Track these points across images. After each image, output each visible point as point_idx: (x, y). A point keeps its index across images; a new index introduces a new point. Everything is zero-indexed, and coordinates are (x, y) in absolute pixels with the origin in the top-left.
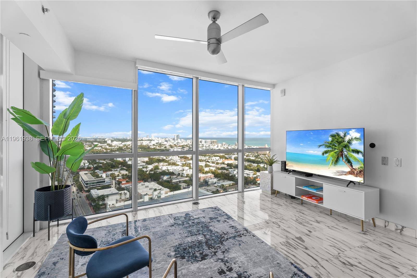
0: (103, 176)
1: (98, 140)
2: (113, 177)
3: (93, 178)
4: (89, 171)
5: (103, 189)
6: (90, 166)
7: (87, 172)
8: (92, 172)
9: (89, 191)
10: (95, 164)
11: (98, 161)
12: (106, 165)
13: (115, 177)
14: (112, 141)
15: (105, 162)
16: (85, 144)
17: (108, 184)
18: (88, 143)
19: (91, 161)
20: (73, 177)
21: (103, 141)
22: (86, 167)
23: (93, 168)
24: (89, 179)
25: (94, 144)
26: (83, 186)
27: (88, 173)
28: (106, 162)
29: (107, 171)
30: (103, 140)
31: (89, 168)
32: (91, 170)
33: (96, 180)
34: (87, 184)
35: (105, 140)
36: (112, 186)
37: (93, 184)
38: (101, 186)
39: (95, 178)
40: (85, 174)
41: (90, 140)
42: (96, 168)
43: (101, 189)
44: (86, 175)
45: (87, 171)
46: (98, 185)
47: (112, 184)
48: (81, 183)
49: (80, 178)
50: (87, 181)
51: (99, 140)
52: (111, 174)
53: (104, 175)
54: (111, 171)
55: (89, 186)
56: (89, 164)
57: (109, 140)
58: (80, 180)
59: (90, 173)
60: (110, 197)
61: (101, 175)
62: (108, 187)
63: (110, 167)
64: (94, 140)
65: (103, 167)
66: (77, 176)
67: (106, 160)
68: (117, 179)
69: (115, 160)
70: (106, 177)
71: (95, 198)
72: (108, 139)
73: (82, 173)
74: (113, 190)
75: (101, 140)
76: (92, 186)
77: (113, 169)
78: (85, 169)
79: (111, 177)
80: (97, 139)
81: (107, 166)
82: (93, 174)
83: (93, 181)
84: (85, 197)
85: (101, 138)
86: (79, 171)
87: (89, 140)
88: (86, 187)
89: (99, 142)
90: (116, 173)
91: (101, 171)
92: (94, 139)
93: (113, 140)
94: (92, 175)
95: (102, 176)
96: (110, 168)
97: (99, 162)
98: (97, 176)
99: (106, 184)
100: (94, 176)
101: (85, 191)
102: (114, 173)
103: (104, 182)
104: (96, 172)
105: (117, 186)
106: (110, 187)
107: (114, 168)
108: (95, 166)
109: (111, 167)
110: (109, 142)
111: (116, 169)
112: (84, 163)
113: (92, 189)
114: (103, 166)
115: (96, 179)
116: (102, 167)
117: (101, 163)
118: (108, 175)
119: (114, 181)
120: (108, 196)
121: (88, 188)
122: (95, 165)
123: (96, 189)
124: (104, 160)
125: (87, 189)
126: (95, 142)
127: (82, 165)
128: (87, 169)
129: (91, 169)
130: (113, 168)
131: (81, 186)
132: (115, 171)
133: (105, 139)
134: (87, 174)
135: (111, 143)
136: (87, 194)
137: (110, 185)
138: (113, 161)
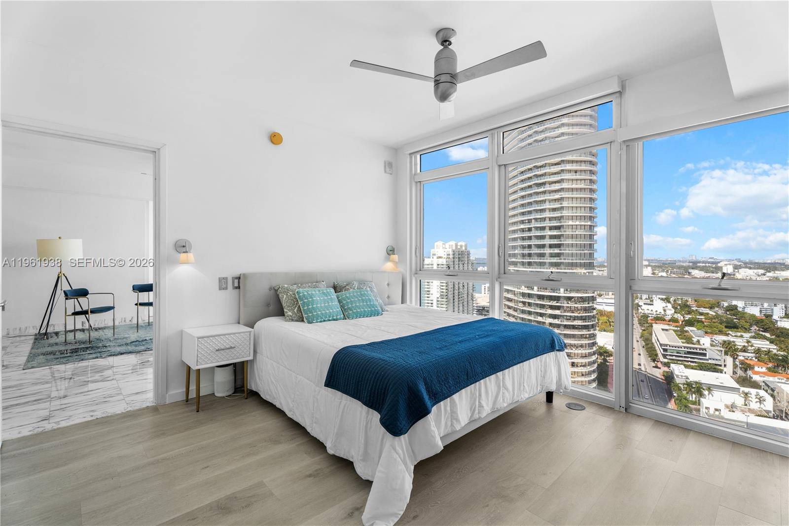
0: (701, 343)
1: (701, 264)
2: (730, 349)
3: (679, 342)
4: (673, 327)
5: (701, 370)
6: (676, 317)
7: (666, 327)
8: (679, 329)
9: (667, 365)
10: (687, 314)
11: (696, 308)
12: (713, 320)
13: (736, 350)
14: (736, 267)
15: (711, 313)
16: (669, 271)
17: (714, 362)
18: (678, 270)
19: (679, 307)
20: (641, 331)
21: (713, 268)
22: (668, 318)
23: (682, 322)
24: (670, 342)
25: (689, 273)
26: (658, 352)
27: (671, 330)
28: (715, 312)
29: (716, 334)
30: (714, 266)
31: (674, 320)
32: (677, 324)
33: (685, 347)
34: (665, 350)
35: (719, 265)
36: (725, 369)
37: (677, 353)
38: (695, 362)
39: (683, 343)
40: (663, 330)
41: (682, 264)
42: (690, 323)
43: (696, 369)
44: (665, 333)
45: (668, 325)
46: (689, 359)
47: (725, 366)
48: (654, 345)
49: (654, 335)
50: (666, 345)
51: (704, 265)
52: (725, 342)
53: (706, 341)
54: (727, 335)
55: (670, 355)
56: (675, 312)
57: (730, 264)
58: (654, 341)
59: (673, 330)
60: (716, 393)
61: (699, 338)
62: (715, 368)
63: (722, 327)
64: (691, 264)
65: (705, 324)
66: (647, 331)
67: (716, 309)
68: (741, 358)
69: (739, 312)
70: (712, 345)
71: (679, 384)
72: (727, 263)
73: (657, 327)
74: (726, 378)
75: (707, 265)
76: (676, 356)
77: (732, 331)
78: (664, 320)
79: (721, 349)
80: (699, 262)
81: (714, 322)
82: (679, 333)
83: (678, 348)
84: (660, 373)
85: (709, 260)
86: (653, 322)
87: (679, 264)
88: (665, 356)
89: (702, 269)
90: (740, 343)
91: (699, 331)
92: (692, 262)
93: (740, 265)
94: (677, 335)
95: (698, 341)
96: (724, 327)
97: (697, 310)
98: (689, 340)
99: (710, 361)
100: (680, 337)
101: (661, 362)
102: (734, 342)
103: (705, 355)
104: (687, 331)
105: (740, 372)
106: (721, 372)
107: (735, 329)
108: (687, 319)
109: (726, 327)
110: (729, 269)
111: (739, 334)
112: (663, 307)
113: (676, 362)
114: (707, 321)
115: (685, 345)
116: (703, 322)
117: (701, 314)
118: (717, 342)
119: (729, 360)
120: (710, 388)
121: (667, 358)
122: (688, 317)
123: (682, 366)
124: (711, 308)
125: (666, 360)
126: (693, 269)
127: (661, 313)
128: (669, 321)
129: (679, 323)
130: (733, 329)
131: (653, 350)
132: (736, 336)
133: (719, 262)
134: (667, 330)
135: (734, 271)
136: (666, 369)
137: (721, 366)
138: (732, 312)
